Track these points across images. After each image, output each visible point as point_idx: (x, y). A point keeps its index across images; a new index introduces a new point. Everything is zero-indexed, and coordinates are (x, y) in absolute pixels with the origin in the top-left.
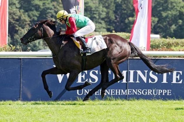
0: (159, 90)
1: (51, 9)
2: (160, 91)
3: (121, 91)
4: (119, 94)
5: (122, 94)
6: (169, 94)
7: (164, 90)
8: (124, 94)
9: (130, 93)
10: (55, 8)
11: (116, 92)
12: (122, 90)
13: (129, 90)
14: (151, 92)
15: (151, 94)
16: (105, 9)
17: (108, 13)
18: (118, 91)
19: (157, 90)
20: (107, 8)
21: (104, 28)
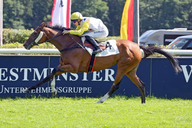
0: (80, 88)
3: (41, 89)
4: (40, 92)
5: (42, 92)
6: (89, 92)
7: (84, 88)
8: (44, 92)
9: (50, 91)
11: (37, 90)
12: (43, 88)
13: (49, 88)
14: (72, 90)
15: (72, 92)
16: (23, 7)
17: (26, 10)
18: (39, 89)
19: (77, 88)
20: (25, 5)
21: (22, 25)
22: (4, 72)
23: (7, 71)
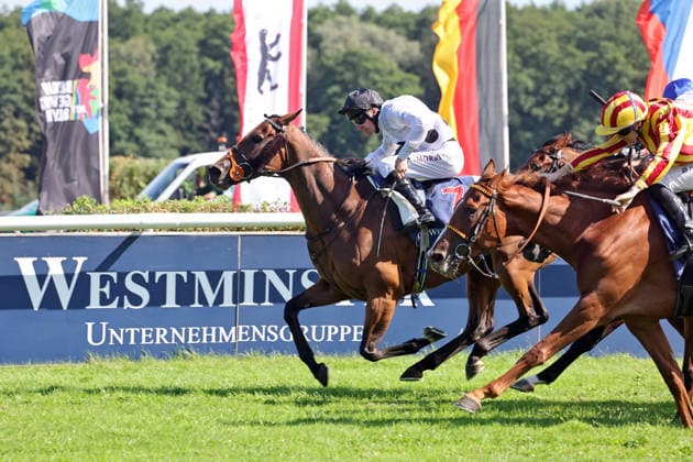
0: (330, 327)
1: (14, 91)
2: (333, 330)
3: (218, 331)
4: (213, 341)
5: (220, 341)
6: (358, 338)
7: (343, 327)
8: (227, 339)
9: (244, 337)
10: (24, 87)
11: (205, 335)
12: (222, 330)
13: (241, 327)
16: (174, 93)
17: (183, 104)
18: (209, 331)
19: (323, 327)
20: (180, 87)
21: (173, 147)
22: (108, 282)
23: (115, 281)
